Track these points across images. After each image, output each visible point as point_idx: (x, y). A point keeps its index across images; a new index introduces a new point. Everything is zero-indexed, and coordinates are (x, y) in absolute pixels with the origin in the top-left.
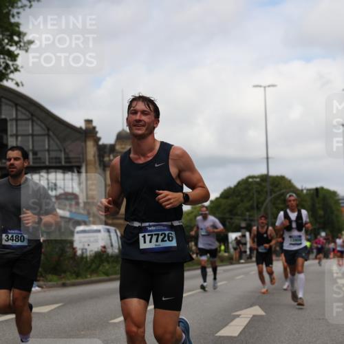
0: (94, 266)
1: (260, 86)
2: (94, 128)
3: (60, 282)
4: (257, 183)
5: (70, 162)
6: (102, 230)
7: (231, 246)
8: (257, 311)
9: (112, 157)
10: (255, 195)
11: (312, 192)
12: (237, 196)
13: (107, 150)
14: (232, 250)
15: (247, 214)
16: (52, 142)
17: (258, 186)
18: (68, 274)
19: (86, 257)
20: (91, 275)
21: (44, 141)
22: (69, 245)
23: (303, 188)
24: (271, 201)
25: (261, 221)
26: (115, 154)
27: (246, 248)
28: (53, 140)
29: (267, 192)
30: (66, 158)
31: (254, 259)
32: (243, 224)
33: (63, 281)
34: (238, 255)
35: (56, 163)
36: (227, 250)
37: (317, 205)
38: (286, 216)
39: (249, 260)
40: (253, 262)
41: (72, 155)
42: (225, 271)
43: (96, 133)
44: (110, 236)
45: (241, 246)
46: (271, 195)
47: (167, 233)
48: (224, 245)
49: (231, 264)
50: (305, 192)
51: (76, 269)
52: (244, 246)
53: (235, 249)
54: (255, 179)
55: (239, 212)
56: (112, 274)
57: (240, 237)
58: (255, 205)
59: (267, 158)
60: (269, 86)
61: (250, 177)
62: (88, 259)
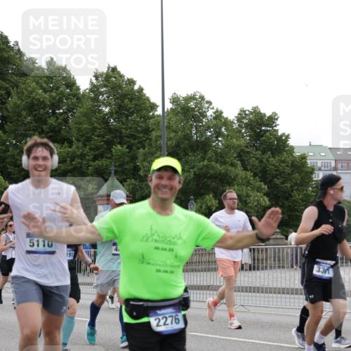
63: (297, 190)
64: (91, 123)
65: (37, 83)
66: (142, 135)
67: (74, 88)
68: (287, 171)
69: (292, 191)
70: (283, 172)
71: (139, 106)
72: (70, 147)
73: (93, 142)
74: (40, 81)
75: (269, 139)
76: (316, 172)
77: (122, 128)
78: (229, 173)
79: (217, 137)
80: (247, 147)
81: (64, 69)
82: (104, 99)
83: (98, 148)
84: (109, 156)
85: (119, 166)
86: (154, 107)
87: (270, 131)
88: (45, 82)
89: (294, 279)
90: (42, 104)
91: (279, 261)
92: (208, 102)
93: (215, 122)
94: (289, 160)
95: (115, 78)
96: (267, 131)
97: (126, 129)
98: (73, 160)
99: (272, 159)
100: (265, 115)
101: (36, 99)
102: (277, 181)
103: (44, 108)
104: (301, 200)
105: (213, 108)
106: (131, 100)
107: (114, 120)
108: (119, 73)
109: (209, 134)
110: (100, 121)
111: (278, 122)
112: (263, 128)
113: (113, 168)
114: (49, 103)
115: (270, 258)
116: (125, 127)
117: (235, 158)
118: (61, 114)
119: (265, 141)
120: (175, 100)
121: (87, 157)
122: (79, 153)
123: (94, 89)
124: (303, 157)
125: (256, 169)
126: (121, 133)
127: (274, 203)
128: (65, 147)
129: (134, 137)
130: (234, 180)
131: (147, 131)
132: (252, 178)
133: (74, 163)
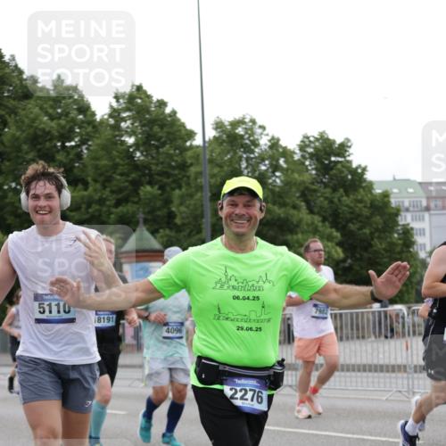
63: (379, 238)
64: (111, 159)
65: (41, 108)
66: (176, 172)
67: (89, 113)
68: (364, 213)
69: (372, 239)
70: (359, 215)
71: (173, 134)
72: (86, 189)
73: (115, 183)
74: (45, 106)
75: (342, 172)
76: (402, 214)
77: (151, 164)
78: (290, 217)
79: (273, 172)
80: (313, 183)
81: (75, 89)
82: (128, 127)
83: (120, 190)
84: (136, 199)
85: (149, 212)
86: (191, 135)
87: (341, 162)
88: (51, 107)
89: (378, 352)
90: (47, 135)
91: (358, 329)
92: (260, 127)
93: (270, 153)
94: (367, 199)
95: (141, 98)
96: (338, 162)
97: (157, 165)
98: (89, 206)
99: (345, 198)
100: (334, 142)
101: (40, 129)
102: (352, 227)
103: (51, 140)
104: (384, 249)
105: (267, 135)
106: (162, 127)
107: (142, 153)
108: (145, 92)
109: (263, 168)
110: (122, 156)
111: (351, 150)
112: (333, 159)
113: (141, 216)
114: (56, 134)
115: (346, 325)
116: (154, 161)
117: (298, 198)
118: (72, 147)
119: (335, 175)
120: (219, 125)
121: (108, 203)
122: (97, 197)
123: (115, 113)
124: (386, 195)
125: (325, 212)
126: (150, 170)
127: (349, 255)
128: (79, 191)
129: (167, 175)
130: (297, 226)
131: (184, 166)
132: (320, 224)
133: (90, 210)
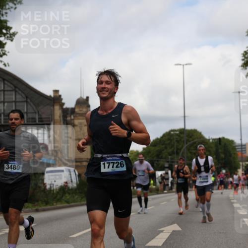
0: (59, 197)
1: (180, 65)
2: (60, 96)
3: (34, 209)
4: (177, 135)
5: (42, 121)
6: (65, 171)
7: (157, 181)
8: (176, 227)
9: (72, 117)
10: (176, 144)
11: (216, 141)
12: (163, 145)
13: (69, 112)
14: (158, 184)
15: (170, 157)
16: (29, 106)
17: (177, 137)
18: (40, 202)
19: (53, 190)
20: (56, 203)
21: (24, 106)
22: (41, 181)
23: (210, 138)
24: (187, 147)
25: (180, 162)
26: (74, 115)
27: (168, 182)
28: (30, 105)
29: (184, 142)
30: (39, 118)
31: (174, 190)
32: (167, 165)
33: (36, 208)
34: (162, 187)
35: (32, 122)
36: (155, 184)
37: (220, 151)
38: (197, 163)
39: (171, 191)
40: (173, 192)
41: (44, 116)
42: (153, 199)
43: (62, 99)
44: (70, 175)
45: (164, 180)
46: (187, 143)
47: (120, 161)
48: (153, 180)
49: (158, 194)
50: (211, 141)
51: (46, 199)
52: (167, 181)
53: (160, 183)
54: (175, 132)
55: (164, 156)
56: (72, 203)
57: (164, 174)
58: (175, 150)
59: (185, 117)
60: (186, 64)
61: (172, 131)
62: (55, 192)
